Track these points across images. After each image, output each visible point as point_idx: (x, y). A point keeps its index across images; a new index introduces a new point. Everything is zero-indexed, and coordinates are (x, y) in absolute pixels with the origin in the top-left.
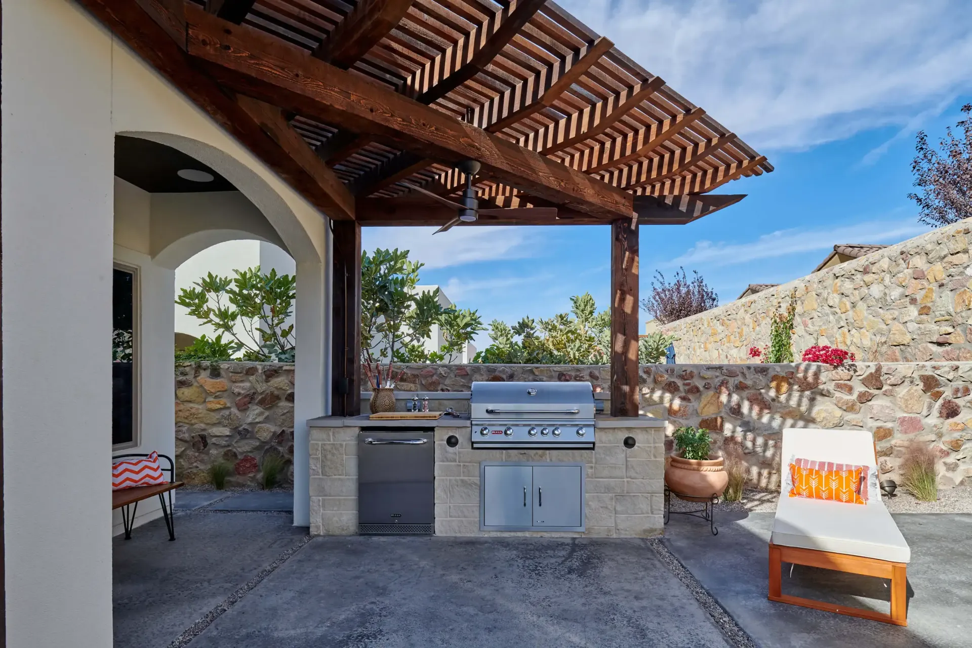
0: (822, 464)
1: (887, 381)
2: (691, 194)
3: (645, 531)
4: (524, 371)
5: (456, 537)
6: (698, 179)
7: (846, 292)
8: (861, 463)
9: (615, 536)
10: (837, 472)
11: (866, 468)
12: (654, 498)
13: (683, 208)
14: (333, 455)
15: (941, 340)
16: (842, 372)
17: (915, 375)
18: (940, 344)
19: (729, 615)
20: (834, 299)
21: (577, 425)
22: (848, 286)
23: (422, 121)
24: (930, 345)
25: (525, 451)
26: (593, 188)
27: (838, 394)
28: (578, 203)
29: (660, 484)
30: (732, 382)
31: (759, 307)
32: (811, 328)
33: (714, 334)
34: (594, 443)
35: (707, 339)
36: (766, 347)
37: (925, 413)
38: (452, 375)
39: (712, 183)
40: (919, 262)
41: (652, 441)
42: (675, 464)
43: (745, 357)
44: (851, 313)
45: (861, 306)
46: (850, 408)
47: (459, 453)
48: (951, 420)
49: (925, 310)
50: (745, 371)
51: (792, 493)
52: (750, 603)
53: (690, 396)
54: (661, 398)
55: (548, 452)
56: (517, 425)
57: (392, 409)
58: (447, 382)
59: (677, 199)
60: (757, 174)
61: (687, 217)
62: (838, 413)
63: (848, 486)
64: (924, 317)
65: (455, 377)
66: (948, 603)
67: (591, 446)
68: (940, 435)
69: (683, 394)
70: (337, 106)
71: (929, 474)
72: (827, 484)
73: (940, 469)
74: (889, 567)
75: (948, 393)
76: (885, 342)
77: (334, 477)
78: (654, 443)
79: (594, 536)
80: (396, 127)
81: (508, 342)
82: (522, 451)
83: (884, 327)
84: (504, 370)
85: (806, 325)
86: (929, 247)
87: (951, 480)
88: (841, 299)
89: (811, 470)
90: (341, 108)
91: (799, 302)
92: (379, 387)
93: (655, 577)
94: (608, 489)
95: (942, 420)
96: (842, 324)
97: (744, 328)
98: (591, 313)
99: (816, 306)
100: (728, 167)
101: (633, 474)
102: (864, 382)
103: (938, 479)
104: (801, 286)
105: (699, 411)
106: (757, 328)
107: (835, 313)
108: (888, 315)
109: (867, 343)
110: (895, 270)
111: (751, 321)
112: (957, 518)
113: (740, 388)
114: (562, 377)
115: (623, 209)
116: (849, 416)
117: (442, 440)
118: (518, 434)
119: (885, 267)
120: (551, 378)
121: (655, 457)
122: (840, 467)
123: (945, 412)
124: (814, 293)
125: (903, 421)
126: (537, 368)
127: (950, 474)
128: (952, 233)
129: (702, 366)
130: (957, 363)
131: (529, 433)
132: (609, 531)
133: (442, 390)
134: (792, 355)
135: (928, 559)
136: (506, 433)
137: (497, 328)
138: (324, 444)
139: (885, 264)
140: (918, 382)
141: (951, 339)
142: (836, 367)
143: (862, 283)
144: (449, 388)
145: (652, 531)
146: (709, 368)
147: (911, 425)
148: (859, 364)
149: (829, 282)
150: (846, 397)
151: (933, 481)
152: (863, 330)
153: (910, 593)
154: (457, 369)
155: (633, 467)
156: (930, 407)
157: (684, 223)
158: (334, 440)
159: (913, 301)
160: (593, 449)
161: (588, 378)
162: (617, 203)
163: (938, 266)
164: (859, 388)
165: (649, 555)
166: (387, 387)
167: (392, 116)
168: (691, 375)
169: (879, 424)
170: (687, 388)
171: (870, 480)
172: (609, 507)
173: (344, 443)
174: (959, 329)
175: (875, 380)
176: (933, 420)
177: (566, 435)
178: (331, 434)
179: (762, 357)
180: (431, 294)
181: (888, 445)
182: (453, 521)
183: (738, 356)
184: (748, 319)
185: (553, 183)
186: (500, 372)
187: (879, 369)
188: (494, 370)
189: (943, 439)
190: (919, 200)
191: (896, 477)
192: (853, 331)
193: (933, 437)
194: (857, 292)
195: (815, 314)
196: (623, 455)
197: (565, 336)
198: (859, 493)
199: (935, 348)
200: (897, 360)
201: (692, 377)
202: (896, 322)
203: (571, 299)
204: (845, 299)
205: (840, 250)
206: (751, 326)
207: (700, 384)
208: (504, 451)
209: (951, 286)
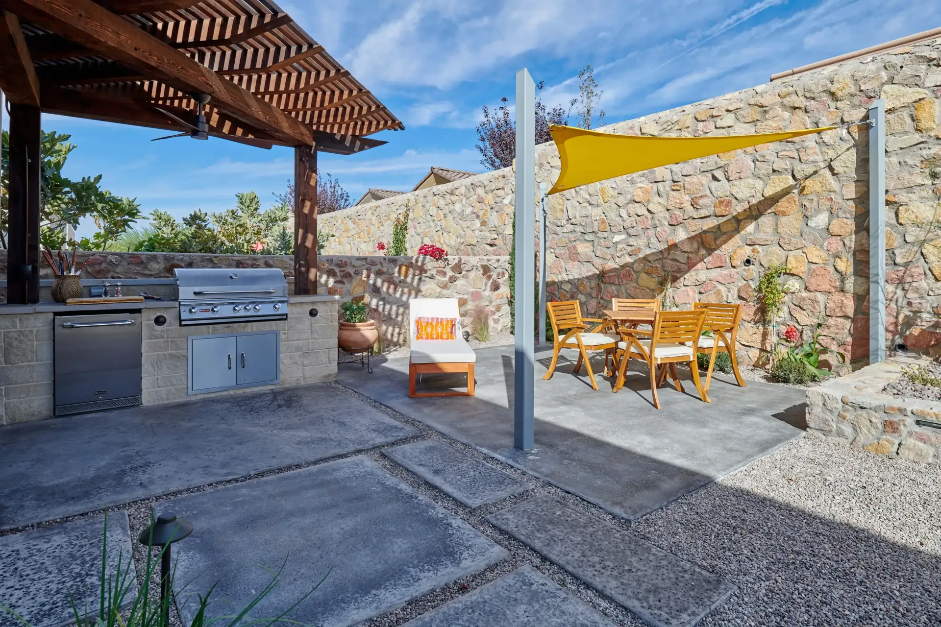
0: (433, 319)
1: (465, 268)
2: (353, 135)
3: (324, 376)
4: (203, 260)
5: (164, 404)
6: (359, 127)
7: (441, 207)
8: (453, 317)
9: (303, 383)
10: (441, 322)
11: (455, 319)
12: (331, 352)
13: (347, 144)
14: (21, 342)
15: (491, 243)
16: (440, 263)
17: (479, 265)
18: (491, 245)
19: (389, 408)
20: (433, 211)
21: (273, 302)
22: (442, 202)
23: (172, 61)
24: (486, 246)
25: (230, 325)
26: (288, 123)
27: (438, 277)
28: (276, 132)
29: (335, 341)
30: (373, 269)
31: (383, 211)
32: (419, 231)
33: (347, 230)
34: (286, 315)
35: (341, 235)
36: (389, 243)
37: (483, 288)
38: (125, 263)
39: (367, 131)
40: (480, 191)
41: (329, 311)
42: (342, 327)
43: (371, 250)
44: (443, 221)
45: (450, 217)
46: (445, 286)
47: (167, 330)
48: (496, 292)
49: (484, 223)
50: (382, 261)
51: (418, 338)
52: (400, 401)
53: (345, 280)
54: (327, 281)
55: (249, 324)
56: (223, 304)
57: (79, 295)
58: (119, 269)
59: (344, 137)
60: (395, 130)
61: (350, 150)
62: (438, 289)
63: (446, 330)
64: (483, 227)
65: (128, 264)
66: (492, 384)
67: (285, 317)
68: (491, 302)
69: (339, 279)
70: (110, 43)
71: (486, 325)
72: (436, 330)
73: (491, 322)
74: (467, 366)
75: (494, 276)
76: (463, 243)
77: (21, 364)
78: (331, 312)
79: (287, 386)
80: (153, 64)
81: (173, 232)
82: (227, 325)
83: (463, 233)
84: (182, 259)
85: (415, 228)
86: (486, 183)
87: (496, 329)
88: (437, 212)
89: (427, 323)
90: (113, 45)
91: (411, 210)
92: (62, 273)
93: (341, 400)
94: (298, 349)
95: (491, 292)
96: (439, 228)
97: (372, 227)
98: (256, 209)
99: (422, 214)
100: (378, 123)
101: (316, 336)
102: (453, 269)
103: (490, 329)
104: (412, 198)
105: (351, 291)
106: (382, 228)
107: (433, 221)
108: (464, 225)
109: (453, 243)
110: (468, 195)
111: (376, 221)
112: (498, 348)
113: (379, 273)
114: (239, 264)
115: (306, 139)
116: (445, 292)
117: (150, 320)
118: (225, 311)
119: (463, 192)
120: (229, 266)
121: (332, 322)
122: (442, 319)
123: (493, 287)
124: (421, 205)
125: (473, 294)
126: (215, 257)
127: (495, 326)
128: (497, 176)
129: (352, 257)
130: (498, 257)
131: (234, 309)
132: (298, 380)
133: (113, 277)
134: (406, 250)
135: (484, 368)
136: (213, 310)
137: (160, 218)
138: (9, 332)
139: (463, 190)
140: (480, 269)
141: (496, 242)
142: (437, 260)
143: (450, 202)
144: (121, 276)
145: (330, 375)
146: (358, 259)
147: (476, 296)
148: (449, 257)
149: (430, 198)
150: (443, 279)
151: (487, 329)
152: (451, 234)
153: (475, 383)
154: (130, 257)
155: (316, 331)
156: (486, 285)
157: (348, 154)
158: (21, 327)
159: (478, 217)
160: (286, 319)
161: (264, 266)
162: (303, 134)
163: (490, 196)
164: (450, 273)
165: (332, 390)
166: (72, 273)
167: (150, 55)
168: (346, 264)
169: (461, 296)
170: (342, 274)
171: (457, 326)
172: (299, 362)
173: (35, 329)
174: (500, 236)
175: (458, 268)
176: (487, 293)
177: (266, 309)
178: (17, 321)
179: (385, 250)
180: (92, 180)
181: (465, 309)
182: (161, 390)
183: (367, 249)
184: (374, 220)
185: (261, 116)
186: (178, 260)
187: (460, 261)
188: (173, 259)
189: (493, 304)
190: (481, 150)
191: (469, 329)
192: (445, 234)
193: (487, 303)
194: (447, 207)
195: (421, 220)
196: (309, 323)
197: (234, 229)
198: (452, 334)
199: (488, 247)
200: (469, 255)
201: (346, 265)
202: (469, 230)
203: (237, 196)
204: (440, 211)
205: (435, 171)
206: (377, 226)
207: (351, 271)
208: (211, 326)
209: (496, 209)
